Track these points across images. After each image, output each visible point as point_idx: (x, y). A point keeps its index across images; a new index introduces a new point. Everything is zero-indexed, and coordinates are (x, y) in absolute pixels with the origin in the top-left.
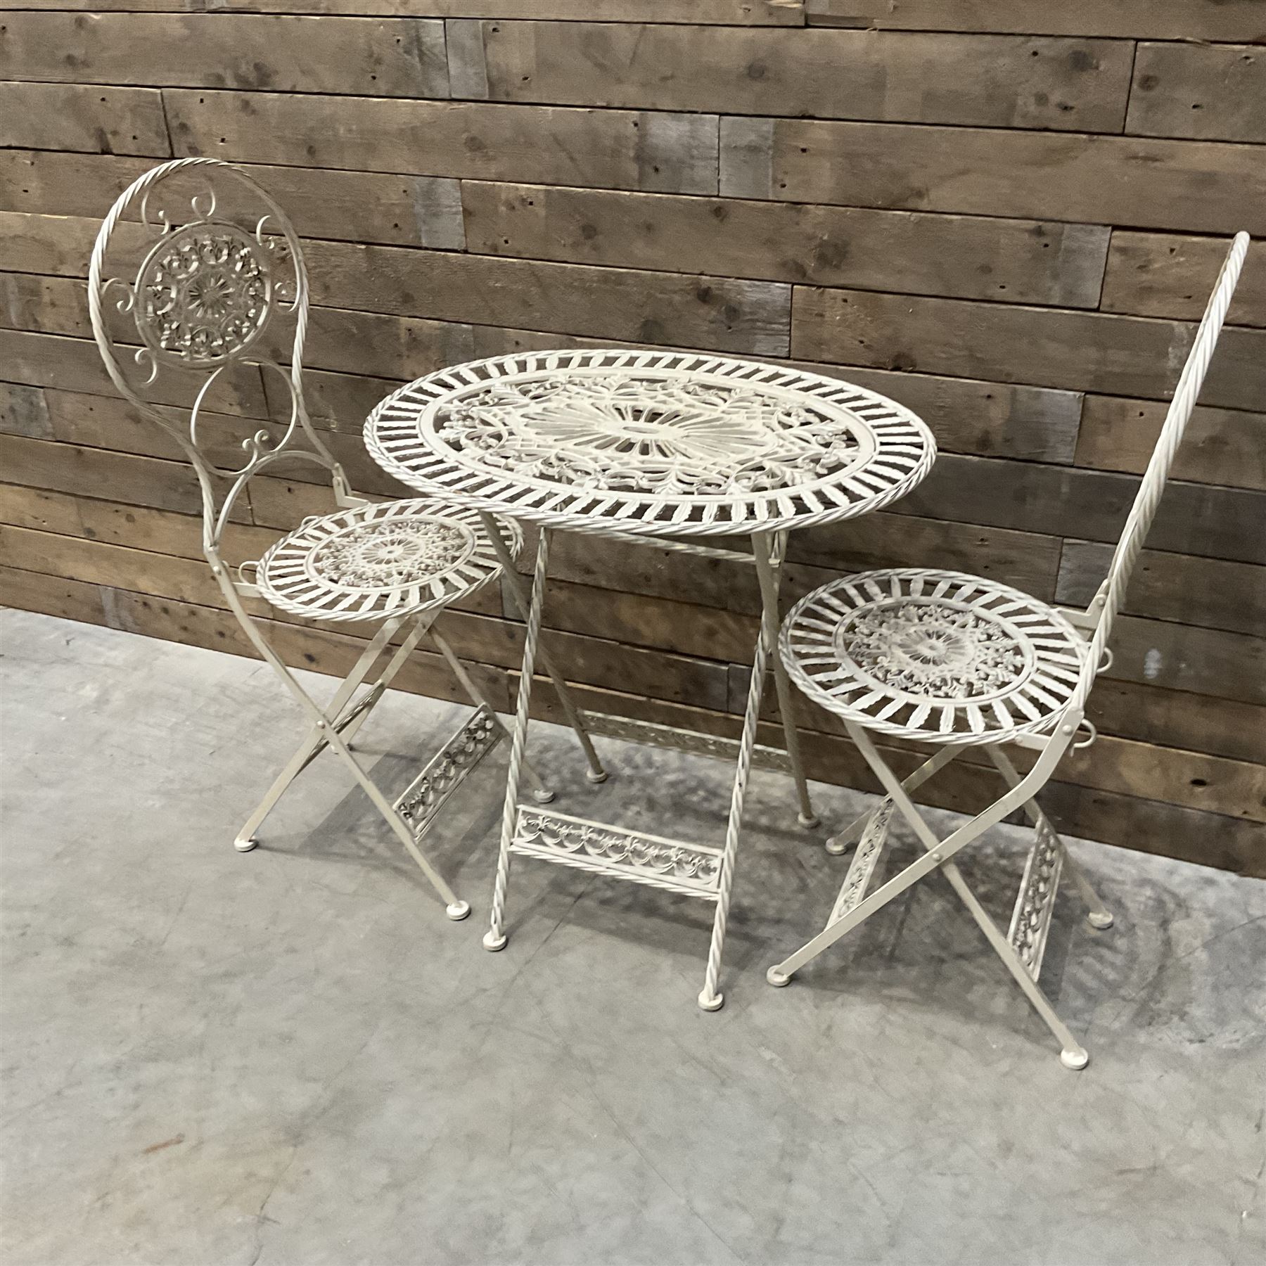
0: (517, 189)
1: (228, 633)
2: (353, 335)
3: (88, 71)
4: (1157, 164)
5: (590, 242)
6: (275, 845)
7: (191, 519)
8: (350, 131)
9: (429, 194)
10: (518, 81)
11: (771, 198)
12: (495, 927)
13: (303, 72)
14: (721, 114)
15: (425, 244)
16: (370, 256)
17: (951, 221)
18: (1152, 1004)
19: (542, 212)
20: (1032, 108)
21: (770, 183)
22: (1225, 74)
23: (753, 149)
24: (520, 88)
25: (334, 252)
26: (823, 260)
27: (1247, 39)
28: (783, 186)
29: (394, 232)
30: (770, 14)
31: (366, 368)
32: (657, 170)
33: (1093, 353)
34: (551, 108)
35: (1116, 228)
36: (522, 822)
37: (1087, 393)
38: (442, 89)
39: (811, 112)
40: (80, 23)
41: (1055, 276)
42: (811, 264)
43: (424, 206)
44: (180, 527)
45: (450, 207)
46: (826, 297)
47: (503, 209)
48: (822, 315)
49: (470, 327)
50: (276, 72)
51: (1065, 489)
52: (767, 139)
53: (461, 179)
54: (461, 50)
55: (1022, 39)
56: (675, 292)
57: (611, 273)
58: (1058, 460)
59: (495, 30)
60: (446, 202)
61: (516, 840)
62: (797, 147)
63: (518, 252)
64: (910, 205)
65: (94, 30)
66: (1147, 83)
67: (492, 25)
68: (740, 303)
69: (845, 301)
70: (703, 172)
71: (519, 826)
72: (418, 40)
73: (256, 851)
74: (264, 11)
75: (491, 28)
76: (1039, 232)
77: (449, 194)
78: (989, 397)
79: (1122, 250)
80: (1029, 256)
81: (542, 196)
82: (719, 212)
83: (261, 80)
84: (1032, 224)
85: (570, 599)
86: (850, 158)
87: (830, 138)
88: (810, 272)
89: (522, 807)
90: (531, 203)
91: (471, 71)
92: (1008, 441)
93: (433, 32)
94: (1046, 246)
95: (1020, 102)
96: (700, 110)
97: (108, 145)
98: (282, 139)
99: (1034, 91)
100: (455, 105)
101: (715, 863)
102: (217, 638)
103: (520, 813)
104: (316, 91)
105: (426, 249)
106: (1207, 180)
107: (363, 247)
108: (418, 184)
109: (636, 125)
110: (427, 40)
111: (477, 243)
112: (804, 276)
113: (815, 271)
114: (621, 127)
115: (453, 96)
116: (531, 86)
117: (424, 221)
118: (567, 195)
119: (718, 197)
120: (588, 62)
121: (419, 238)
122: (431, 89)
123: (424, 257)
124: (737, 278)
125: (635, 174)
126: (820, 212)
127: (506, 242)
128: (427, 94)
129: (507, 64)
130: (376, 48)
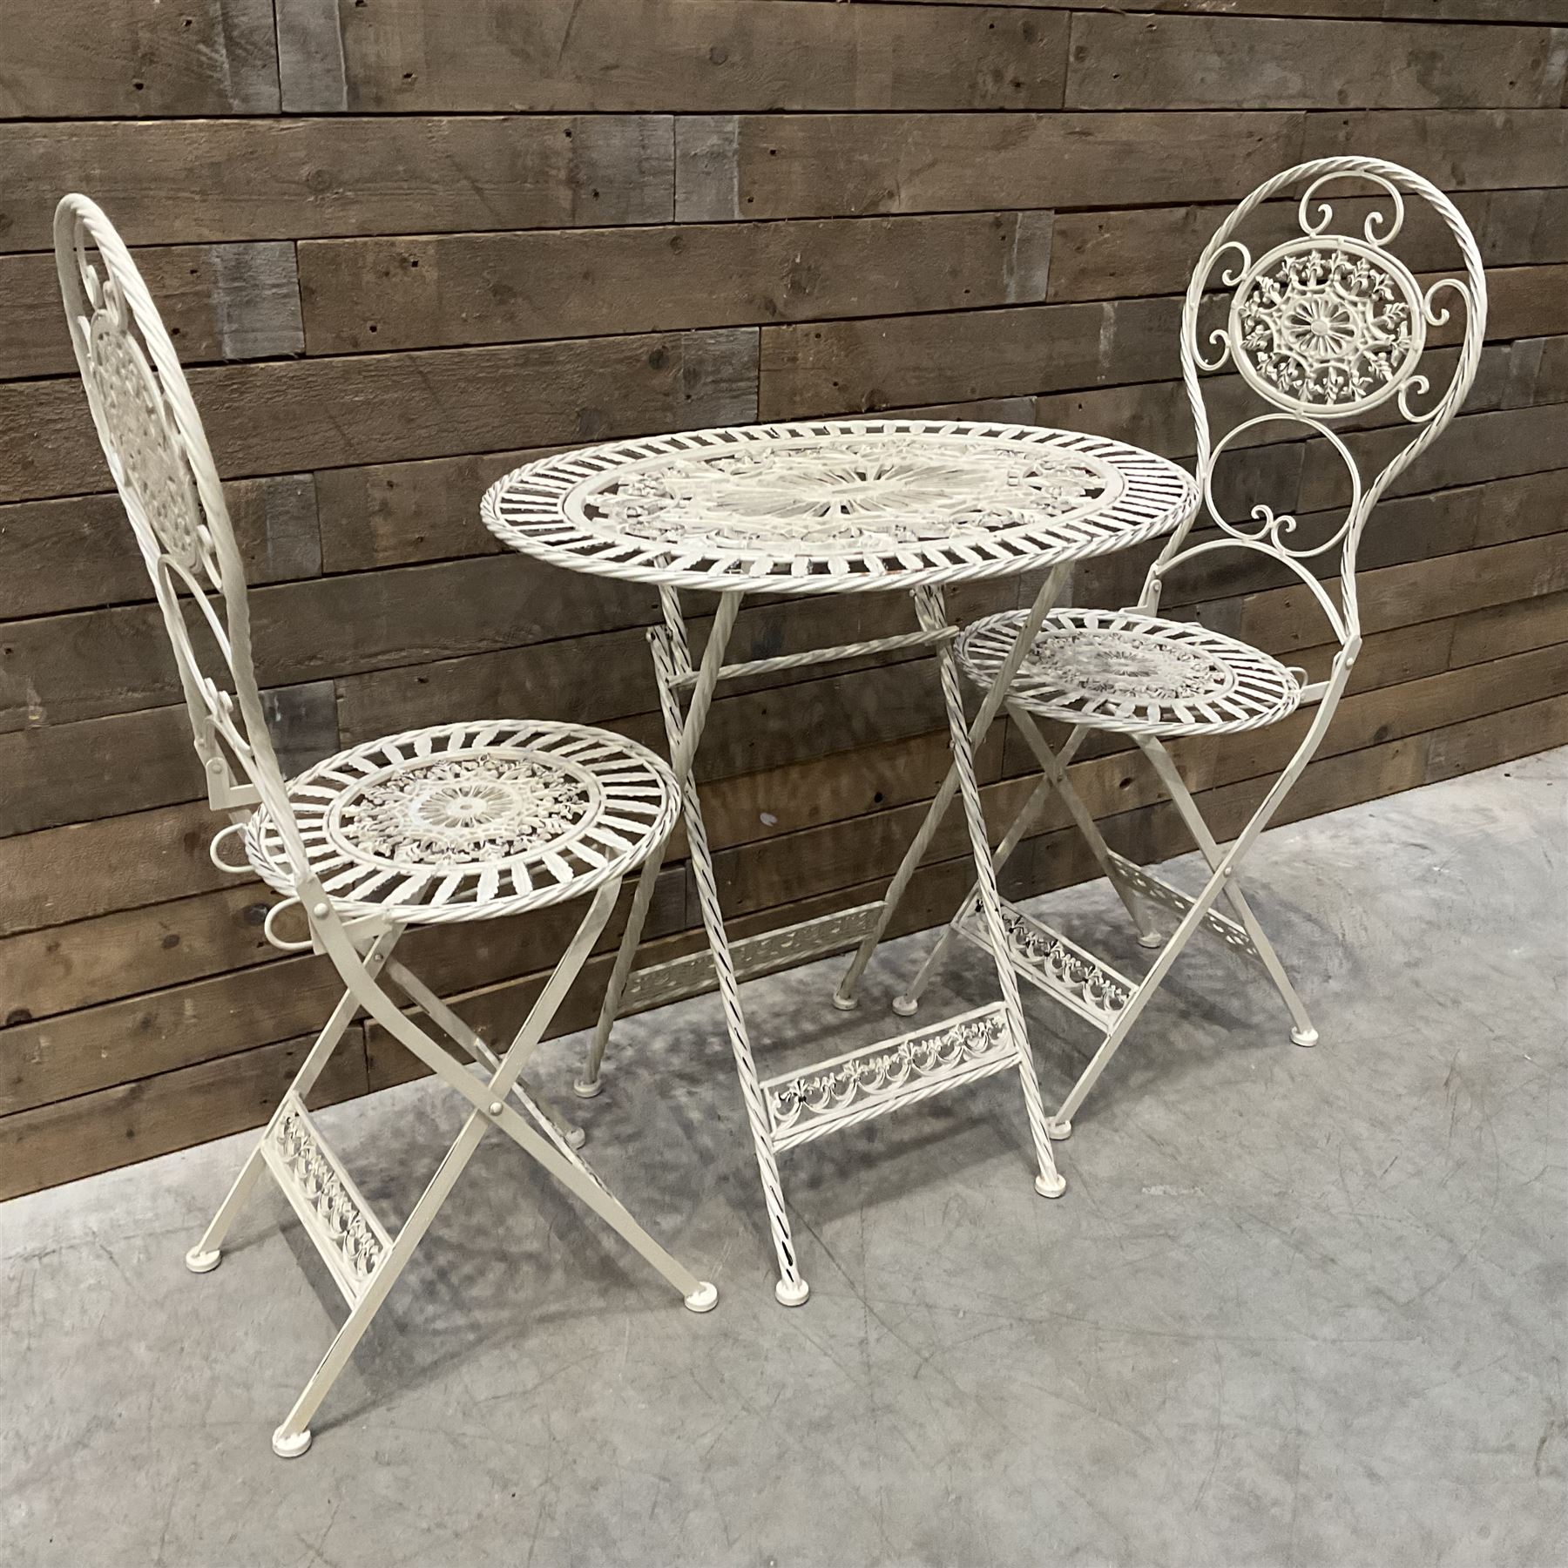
0: (393, 244)
2: (84, 538)
4: (1090, 138)
5: (501, 310)
9: (238, 271)
10: (396, 80)
11: (737, 217)
14: (676, 114)
15: (229, 355)
19: (432, 274)
20: (990, 86)
21: (736, 199)
22: (1136, 42)
23: (716, 156)
24: (400, 91)
25: (44, 399)
26: (796, 288)
28: (751, 201)
31: (103, 594)
32: (596, 194)
33: (1043, 349)
34: (445, 119)
35: (1059, 210)
36: (774, 1104)
37: (1038, 393)
38: (265, 95)
39: (780, 105)
41: (1011, 271)
42: (781, 296)
43: (229, 291)
45: (276, 286)
46: (798, 335)
47: (368, 277)
48: (794, 359)
49: (307, 477)
53: (295, 241)
54: (301, 35)
55: (980, 10)
56: (620, 362)
57: (534, 350)
59: (360, 3)
60: (269, 281)
62: (765, 149)
63: (392, 342)
64: (882, 210)
66: (1081, 53)
68: (701, 361)
69: (818, 336)
70: (654, 192)
71: (773, 1112)
72: (226, 22)
75: (354, 0)
76: (997, 224)
77: (275, 267)
79: (1064, 233)
80: (989, 251)
81: (431, 251)
82: (675, 243)
84: (990, 216)
86: (823, 158)
88: (780, 306)
89: (767, 1083)
90: (415, 264)
91: (317, 67)
93: (253, 7)
94: (1003, 238)
95: (980, 80)
96: (652, 109)
99: (992, 67)
100: (286, 123)
101: (1000, 1019)
103: (767, 1093)
105: (232, 362)
106: (1127, 150)
108: (217, 257)
109: (569, 134)
110: (241, 19)
111: (322, 338)
112: (774, 312)
113: (786, 304)
114: (549, 140)
115: (285, 109)
116: (417, 85)
117: (229, 315)
118: (470, 244)
119: (673, 223)
120: (503, 49)
121: (219, 345)
122: (245, 100)
123: (229, 377)
124: (697, 329)
125: (567, 204)
126: (792, 229)
127: (373, 329)
128: (237, 106)
129: (378, 56)
130: (144, 35)
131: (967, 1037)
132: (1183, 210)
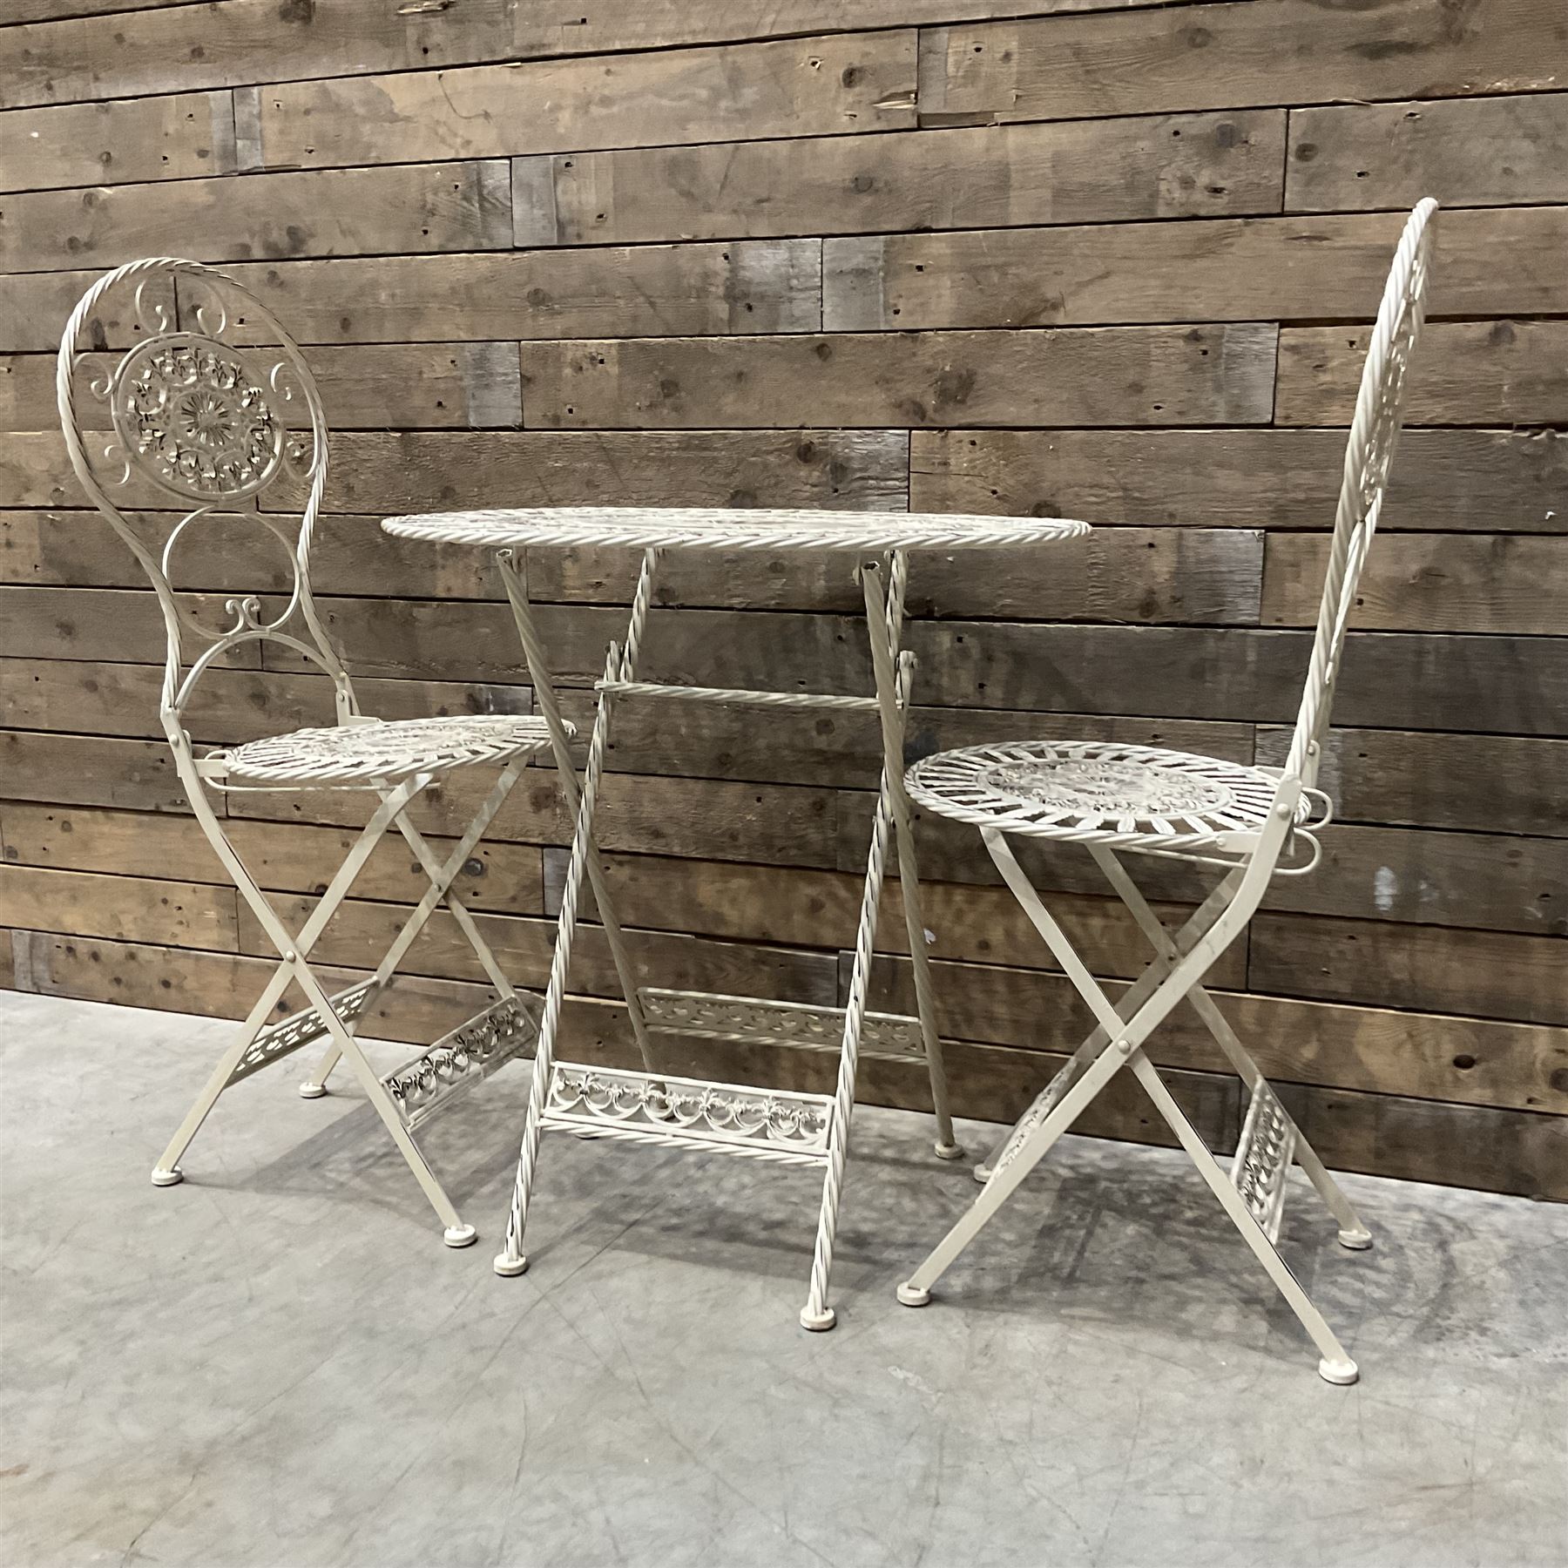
0: (585, 345)
1: (174, 981)
2: (378, 546)
3: (91, 254)
4: (1325, 243)
5: (668, 401)
6: (209, 1180)
7: (145, 818)
8: (393, 296)
9: (481, 362)
10: (591, 219)
11: (883, 327)
12: (512, 1241)
13: (343, 232)
14: (823, 236)
15: (473, 424)
16: (405, 445)
17: (1092, 334)
18: (1438, 1321)
19: (614, 370)
20: (1178, 194)
21: (881, 311)
22: (1390, 134)
23: (861, 273)
24: (594, 228)
25: (360, 445)
26: (945, 396)
27: (1410, 94)
28: (897, 312)
29: (437, 412)
30: (879, 118)
31: (387, 588)
32: (750, 308)
33: (1270, 478)
34: (628, 248)
35: (1284, 323)
36: (557, 1084)
37: (1269, 529)
38: (503, 237)
39: (927, 224)
40: (89, 200)
41: (1218, 389)
42: (931, 401)
43: (474, 377)
44: (130, 832)
45: (506, 374)
46: (951, 441)
47: (568, 371)
48: (946, 464)
50: (312, 236)
51: (1251, 656)
52: (876, 259)
53: (519, 341)
54: (528, 188)
55: (1160, 118)
56: (771, 452)
58: (1242, 619)
59: (568, 165)
60: (501, 370)
61: (549, 1111)
62: (911, 265)
63: (584, 422)
64: (1044, 321)
65: (104, 206)
67: (564, 160)
68: (849, 459)
69: (973, 443)
70: (803, 305)
71: (553, 1090)
72: (479, 184)
73: (181, 1185)
74: (303, 167)
75: (563, 162)
76: (1195, 337)
77: (505, 361)
78: (1151, 545)
79: (1293, 349)
80: (1186, 366)
81: (614, 352)
82: (822, 350)
83: (292, 248)
84: (1187, 329)
85: (632, 879)
86: (974, 272)
87: (948, 251)
88: (930, 413)
89: (558, 1065)
90: (602, 362)
91: (537, 212)
92: (1179, 600)
93: (497, 174)
94: (1205, 353)
95: (1163, 186)
96: (800, 234)
97: (103, 339)
98: (313, 314)
99: (1179, 174)
100: (518, 255)
101: (823, 1114)
102: (159, 991)
103: (556, 1070)
104: (356, 252)
105: (475, 429)
107: (398, 435)
108: (470, 352)
109: (726, 257)
110: (489, 182)
111: (534, 416)
112: (923, 418)
113: (936, 410)
114: (709, 262)
115: (517, 244)
116: (607, 225)
117: (473, 395)
118: (643, 347)
119: (821, 332)
120: (673, 192)
121: (466, 417)
122: (491, 239)
123: (472, 440)
124: (844, 429)
125: (725, 315)
126: (941, 339)
127: (571, 411)
128: (486, 245)
129: (580, 202)
130: (430, 197)
131: (776, 1114)
132: (1490, 325)
